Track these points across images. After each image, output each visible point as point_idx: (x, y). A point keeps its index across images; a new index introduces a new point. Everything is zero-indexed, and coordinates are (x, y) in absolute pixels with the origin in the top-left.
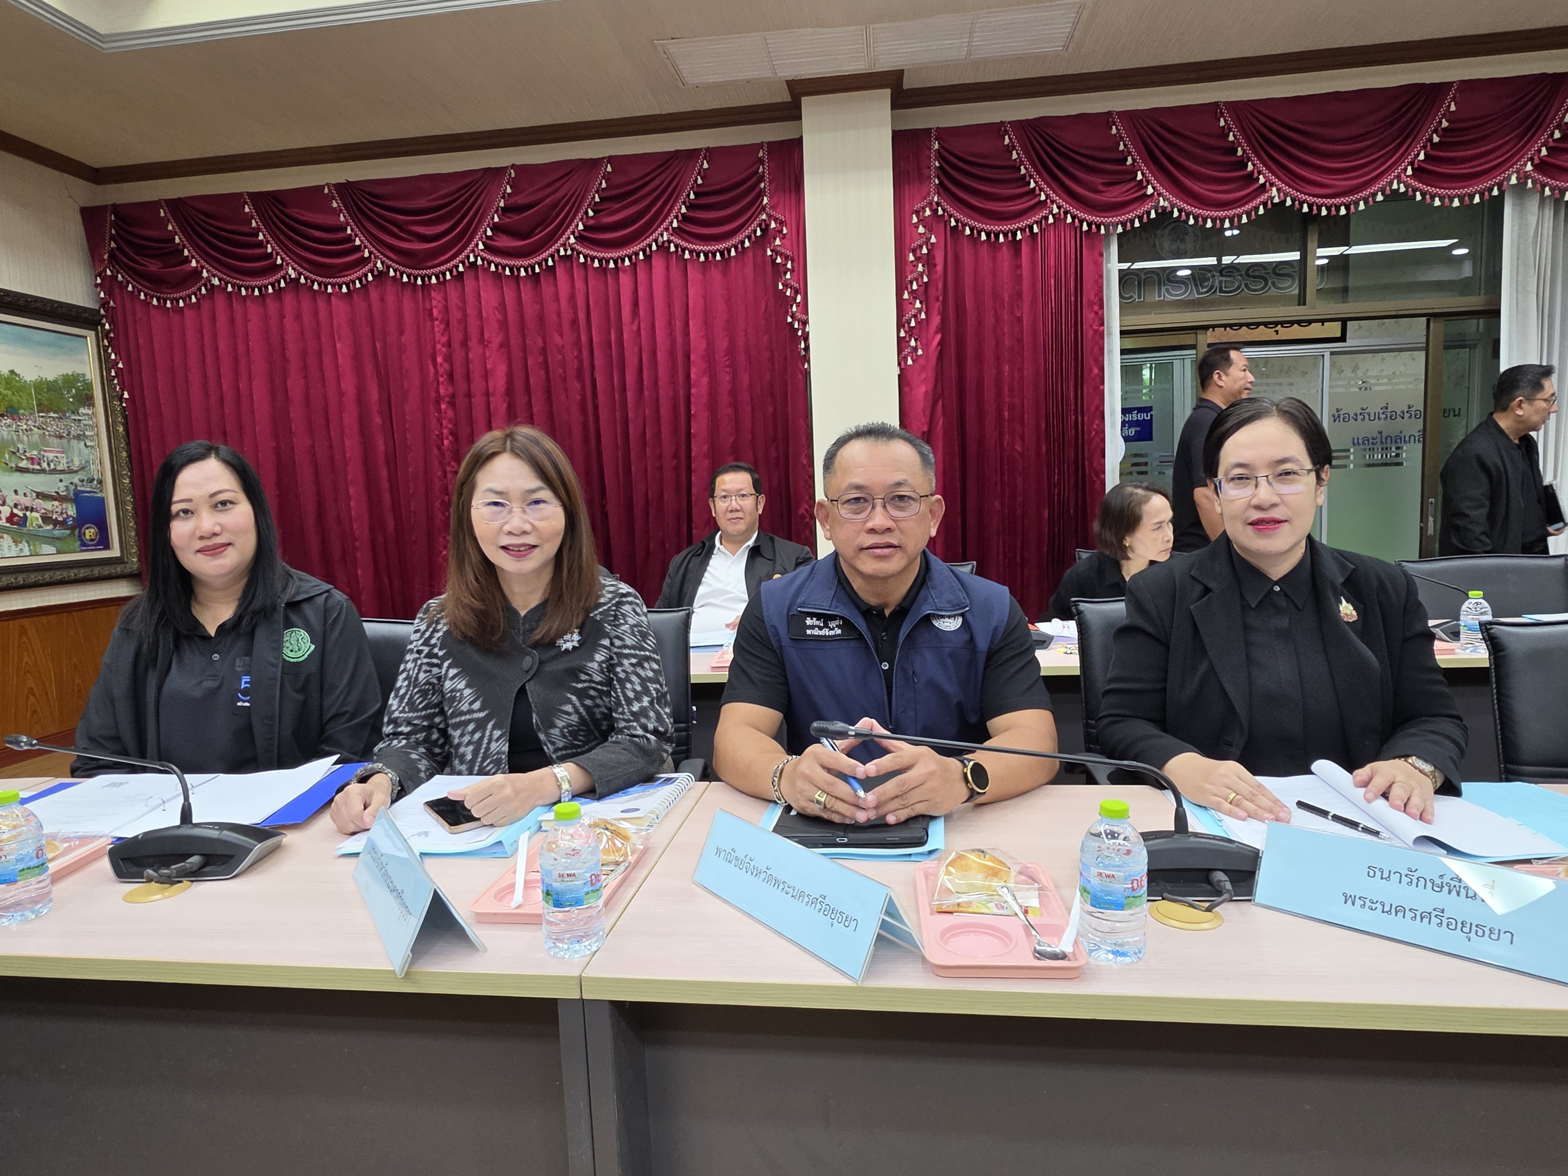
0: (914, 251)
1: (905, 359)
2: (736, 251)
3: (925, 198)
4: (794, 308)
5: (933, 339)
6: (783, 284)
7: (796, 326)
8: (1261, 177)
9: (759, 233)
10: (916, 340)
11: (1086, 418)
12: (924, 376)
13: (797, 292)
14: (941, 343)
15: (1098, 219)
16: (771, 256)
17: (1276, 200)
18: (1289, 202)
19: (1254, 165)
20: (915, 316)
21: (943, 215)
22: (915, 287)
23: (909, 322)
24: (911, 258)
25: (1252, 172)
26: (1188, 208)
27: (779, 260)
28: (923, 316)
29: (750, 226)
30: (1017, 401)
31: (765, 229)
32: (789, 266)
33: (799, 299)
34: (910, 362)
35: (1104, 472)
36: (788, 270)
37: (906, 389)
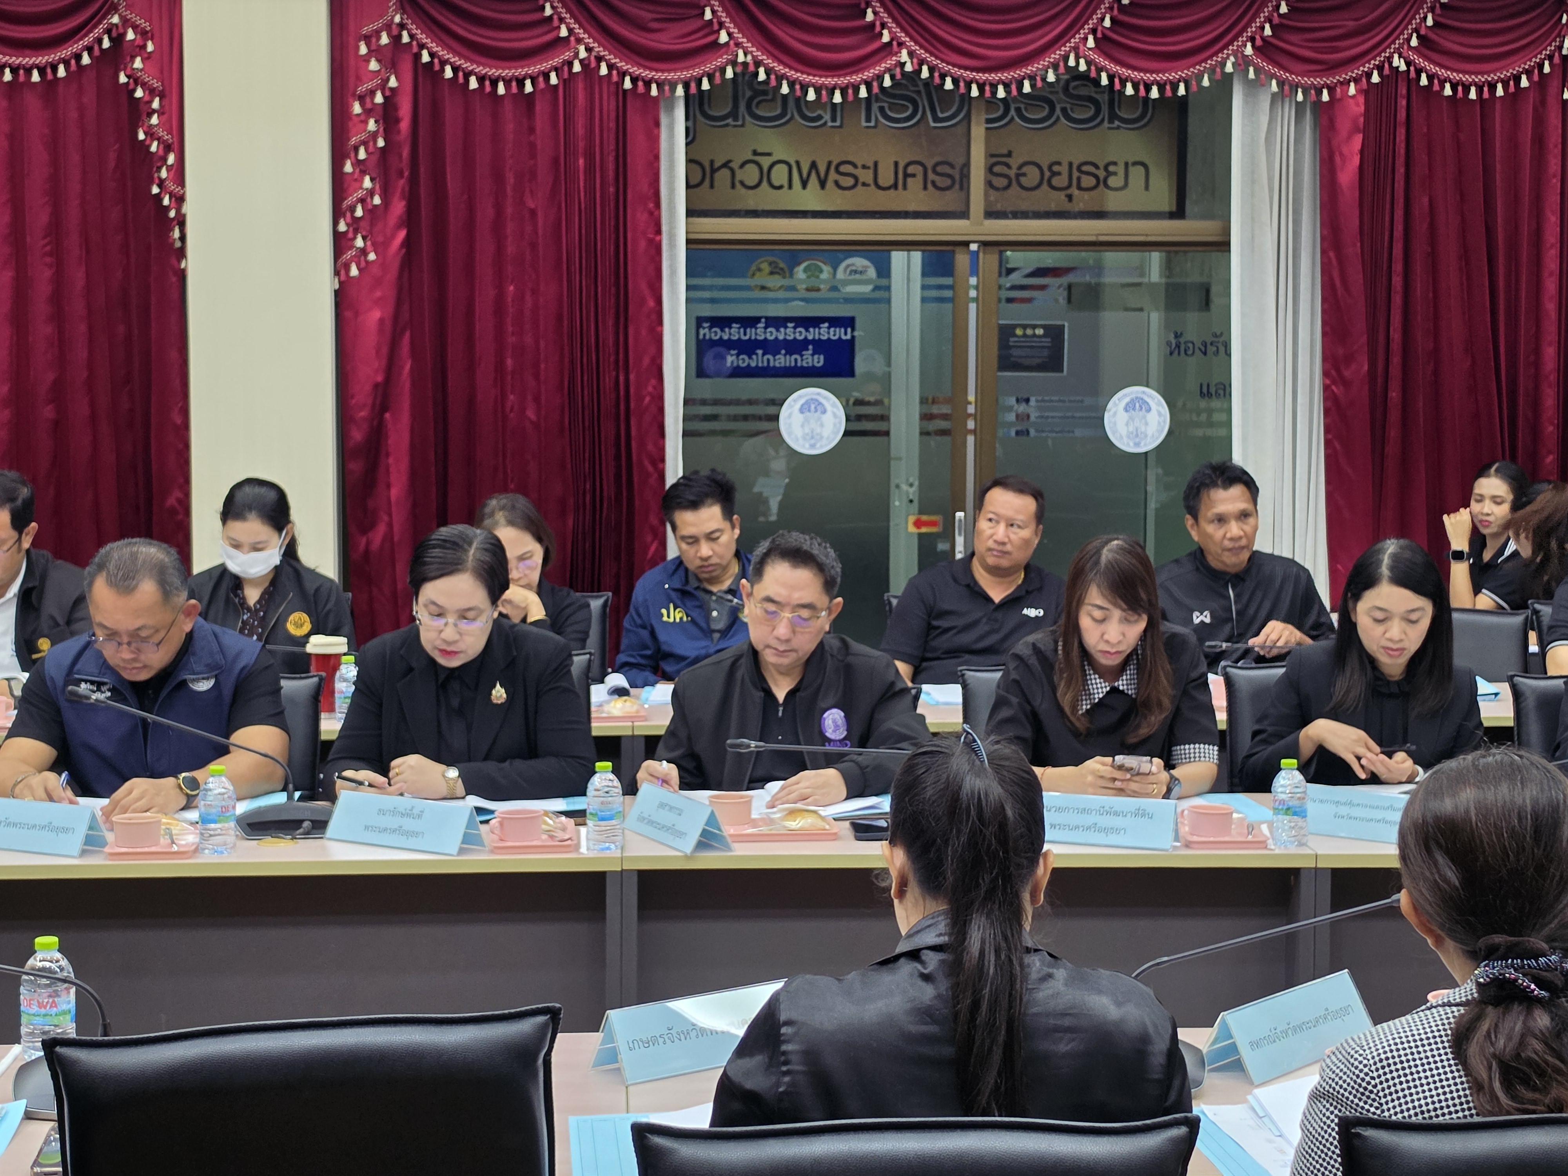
0: (361, 99)
1: (347, 267)
2: (67, 69)
3: (381, 17)
4: (164, 174)
5: (393, 236)
6: (146, 133)
7: (166, 201)
8: (885, 32)
9: (106, 44)
10: (364, 238)
11: (632, 377)
12: (378, 294)
13: (168, 148)
14: (407, 243)
15: (647, 74)
16: (127, 84)
17: (909, 68)
18: (925, 73)
19: (875, 13)
20: (362, 201)
21: (410, 44)
22: (362, 155)
23: (352, 209)
24: (357, 109)
25: (872, 25)
26: (780, 69)
27: (139, 93)
28: (377, 200)
29: (91, 31)
30: (529, 340)
31: (118, 40)
32: (156, 104)
33: (171, 159)
34: (354, 271)
35: (663, 460)
36: (154, 111)
37: (348, 314)
